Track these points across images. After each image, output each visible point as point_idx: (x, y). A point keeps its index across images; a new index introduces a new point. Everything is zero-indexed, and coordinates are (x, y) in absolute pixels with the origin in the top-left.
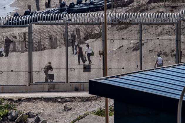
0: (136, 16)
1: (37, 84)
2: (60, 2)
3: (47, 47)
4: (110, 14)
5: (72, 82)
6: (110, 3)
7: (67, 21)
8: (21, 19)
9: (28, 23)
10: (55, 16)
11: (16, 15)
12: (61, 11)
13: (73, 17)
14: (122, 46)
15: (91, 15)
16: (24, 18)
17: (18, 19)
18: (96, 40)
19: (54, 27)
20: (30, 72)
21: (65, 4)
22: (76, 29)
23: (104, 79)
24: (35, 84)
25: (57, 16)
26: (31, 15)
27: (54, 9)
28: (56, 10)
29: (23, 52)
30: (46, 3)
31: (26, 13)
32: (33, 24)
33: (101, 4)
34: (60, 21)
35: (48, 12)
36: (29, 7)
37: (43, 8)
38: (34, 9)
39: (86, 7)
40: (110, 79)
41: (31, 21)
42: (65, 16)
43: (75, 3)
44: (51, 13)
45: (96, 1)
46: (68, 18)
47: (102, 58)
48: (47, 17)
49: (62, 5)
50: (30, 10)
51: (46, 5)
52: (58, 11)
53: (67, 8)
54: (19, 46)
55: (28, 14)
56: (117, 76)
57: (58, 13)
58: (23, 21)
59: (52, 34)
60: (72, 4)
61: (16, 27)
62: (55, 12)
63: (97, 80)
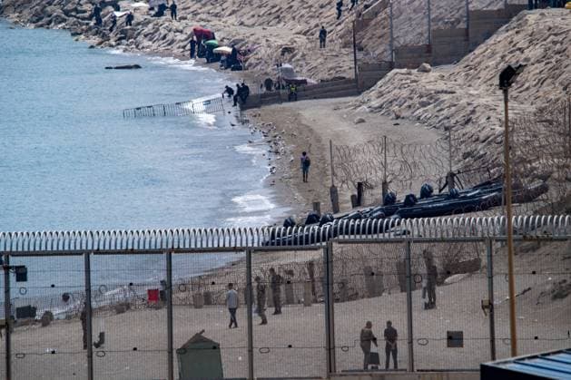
0: (557, 223)
1: (345, 375)
2: (384, 194)
3: (360, 294)
4: (499, 219)
5: (422, 371)
6: (494, 194)
7: (402, 234)
9: (324, 240)
11: (289, 223)
12: (387, 214)
13: (416, 226)
14: (529, 289)
17: (296, 232)
18: (469, 276)
19: (375, 248)
20: (330, 348)
21: (394, 198)
22: (425, 251)
23: (514, 362)
24: (341, 375)
25: (376, 224)
27: (371, 210)
28: (376, 211)
29: (307, 304)
30: (353, 197)
31: (311, 220)
32: (334, 244)
33: (473, 196)
34: (386, 235)
35: (357, 217)
36: (316, 205)
37: (348, 209)
38: (326, 209)
39: (442, 204)
40: (526, 362)
41: (330, 236)
42: (393, 225)
43: (418, 196)
44: (365, 217)
45: (462, 191)
46: (404, 228)
47: (488, 314)
48: (359, 225)
49: (389, 200)
50: (319, 211)
51: (352, 202)
52: (379, 213)
53: (401, 207)
54: (299, 291)
55: (313, 222)
56: (543, 356)
58: (307, 236)
59: (373, 263)
60: (411, 198)
61: (298, 250)
62: (373, 215)
63: (498, 363)
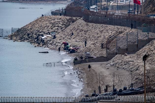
2: (113, 89)
7: (118, 100)
8: (89, 98)
9: (96, 101)
10: (110, 97)
11: (87, 96)
15: (132, 96)
16: (91, 98)
17: (88, 99)
21: (116, 90)
25: (112, 97)
26: (96, 97)
27: (110, 93)
28: (111, 93)
30: (105, 89)
31: (93, 95)
32: (98, 102)
33: (138, 90)
34: (113, 100)
35: (106, 95)
36: (95, 91)
37: (103, 92)
38: (97, 93)
39: (129, 92)
41: (97, 100)
42: (116, 97)
43: (123, 90)
44: (108, 95)
45: (135, 89)
46: (118, 98)
48: (105, 97)
49: (115, 90)
50: (95, 93)
51: (105, 91)
52: (112, 94)
53: (118, 92)
55: (94, 96)
57: (112, 95)
58: (91, 100)
60: (121, 90)
62: (111, 94)
